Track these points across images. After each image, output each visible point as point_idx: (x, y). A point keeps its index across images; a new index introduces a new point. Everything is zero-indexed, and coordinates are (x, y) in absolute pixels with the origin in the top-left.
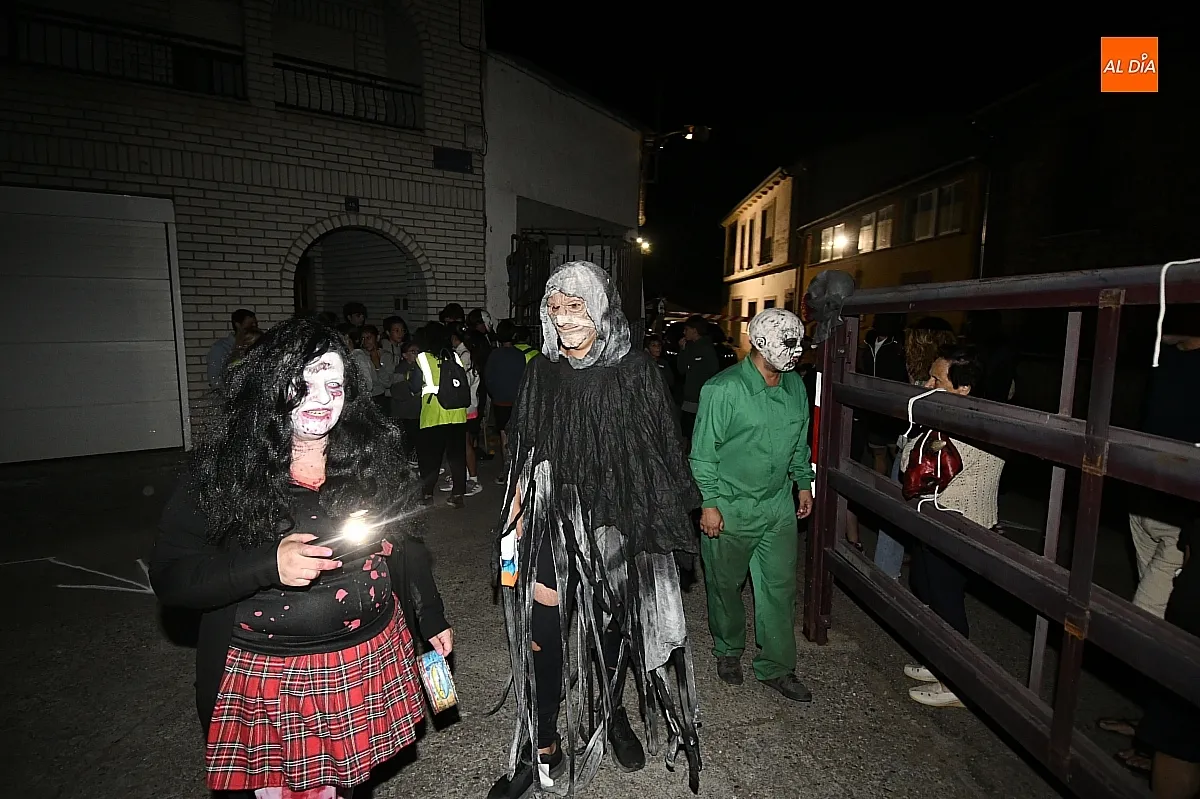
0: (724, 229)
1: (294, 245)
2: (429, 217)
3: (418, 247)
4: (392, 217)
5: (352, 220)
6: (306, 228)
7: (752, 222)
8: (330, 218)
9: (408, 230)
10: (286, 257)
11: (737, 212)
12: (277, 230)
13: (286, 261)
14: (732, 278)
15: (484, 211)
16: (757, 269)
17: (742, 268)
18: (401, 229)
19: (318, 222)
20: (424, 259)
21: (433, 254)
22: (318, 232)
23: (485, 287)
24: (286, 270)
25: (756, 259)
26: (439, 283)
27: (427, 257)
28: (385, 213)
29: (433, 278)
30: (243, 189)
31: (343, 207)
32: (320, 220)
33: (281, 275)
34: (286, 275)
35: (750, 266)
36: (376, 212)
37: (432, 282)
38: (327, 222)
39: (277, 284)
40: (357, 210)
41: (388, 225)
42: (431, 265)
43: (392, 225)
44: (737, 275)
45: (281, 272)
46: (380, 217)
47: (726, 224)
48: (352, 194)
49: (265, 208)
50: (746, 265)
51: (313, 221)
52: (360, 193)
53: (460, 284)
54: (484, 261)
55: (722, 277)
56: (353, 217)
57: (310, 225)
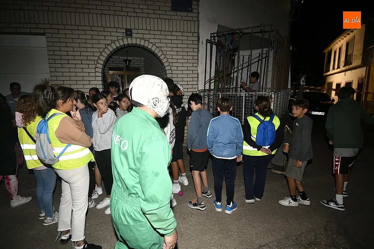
0: (325, 53)
1: (101, 54)
2: (168, 37)
3: (163, 54)
4: (149, 38)
5: (129, 41)
6: (107, 45)
7: (340, 49)
8: (118, 40)
9: (158, 45)
10: (97, 61)
11: (332, 45)
12: (93, 47)
13: (97, 62)
14: (328, 73)
15: (198, 33)
16: (342, 68)
17: (334, 69)
18: (154, 44)
19: (112, 43)
20: (166, 60)
21: (171, 57)
22: (112, 48)
23: (198, 74)
24: (97, 67)
25: (342, 64)
26: (174, 72)
27: (167, 59)
28: (145, 36)
29: (171, 69)
30: (76, 28)
31: (125, 34)
32: (113, 42)
33: (95, 70)
34: (97, 70)
35: (338, 67)
36: (141, 36)
37: (170, 72)
38: (117, 43)
39: (93, 74)
40: (131, 35)
41: (147, 42)
42: (169, 63)
43: (149, 42)
44: (331, 72)
45: (95, 68)
46: (143, 39)
47: (326, 51)
48: (129, 27)
49: (86, 37)
50: (336, 67)
51: (109, 42)
52: (133, 27)
53: (184, 72)
54: (198, 59)
55: (323, 73)
56: (129, 39)
57: (108, 45)
